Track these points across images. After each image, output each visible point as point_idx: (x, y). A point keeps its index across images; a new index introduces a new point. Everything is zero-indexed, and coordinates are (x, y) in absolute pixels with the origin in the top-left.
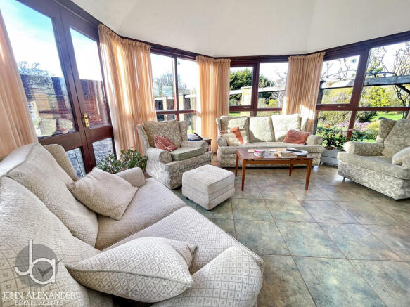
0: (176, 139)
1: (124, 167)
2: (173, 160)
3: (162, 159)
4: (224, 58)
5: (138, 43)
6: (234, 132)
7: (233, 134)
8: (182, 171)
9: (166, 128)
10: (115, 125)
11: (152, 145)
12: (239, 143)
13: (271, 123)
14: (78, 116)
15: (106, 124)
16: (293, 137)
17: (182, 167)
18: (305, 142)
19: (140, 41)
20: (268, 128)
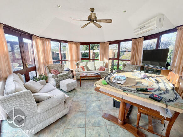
0: (60, 70)
1: (40, 80)
2: (57, 77)
3: (53, 77)
4: (78, 42)
5: (46, 39)
6: (82, 67)
7: (81, 68)
8: (60, 81)
9: (56, 66)
10: (37, 66)
11: (50, 72)
12: (83, 71)
13: (95, 64)
14: (24, 64)
15: (34, 66)
16: (101, 69)
17: (60, 80)
18: (104, 70)
19: (47, 38)
20: (93, 66)
